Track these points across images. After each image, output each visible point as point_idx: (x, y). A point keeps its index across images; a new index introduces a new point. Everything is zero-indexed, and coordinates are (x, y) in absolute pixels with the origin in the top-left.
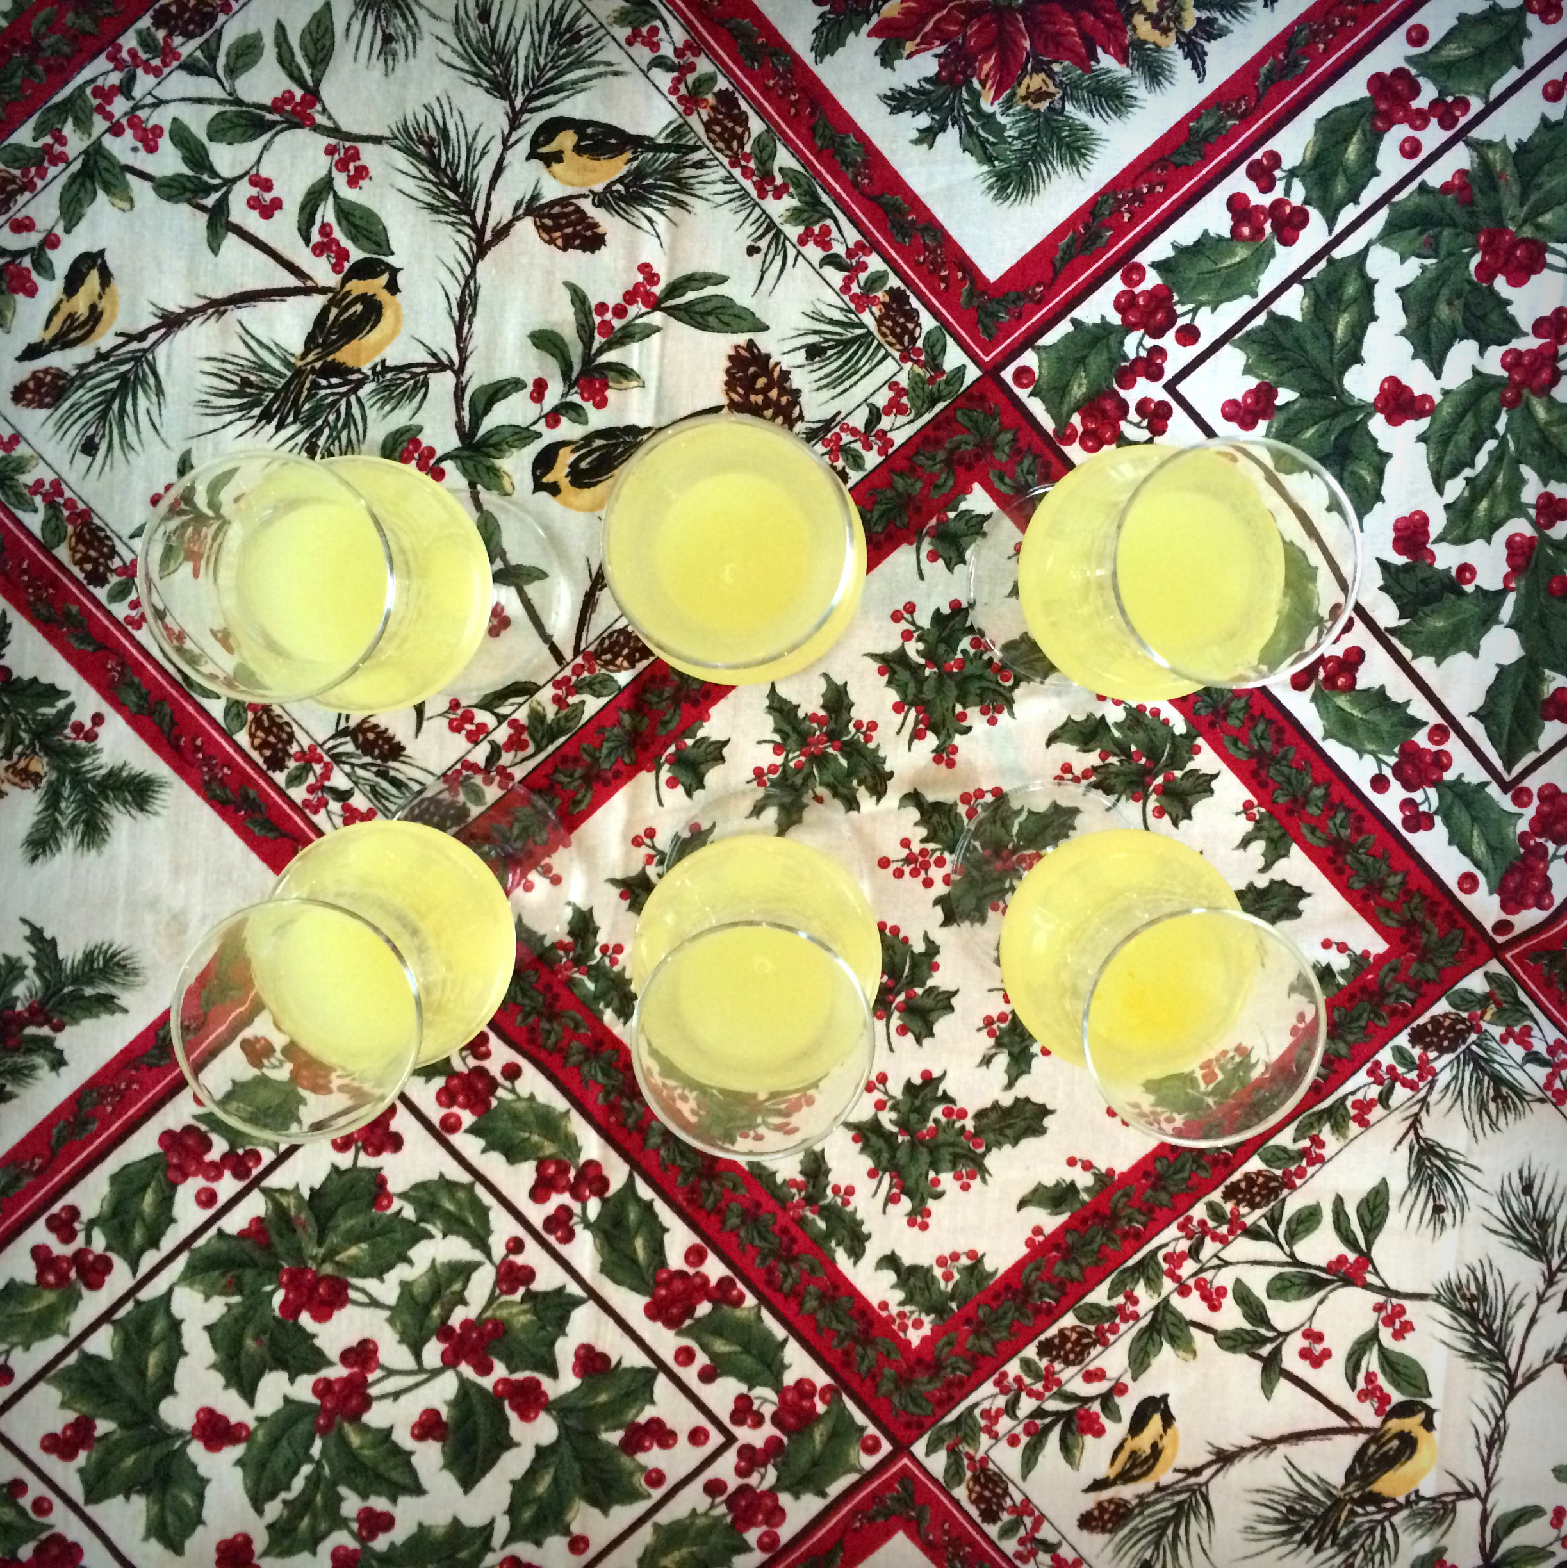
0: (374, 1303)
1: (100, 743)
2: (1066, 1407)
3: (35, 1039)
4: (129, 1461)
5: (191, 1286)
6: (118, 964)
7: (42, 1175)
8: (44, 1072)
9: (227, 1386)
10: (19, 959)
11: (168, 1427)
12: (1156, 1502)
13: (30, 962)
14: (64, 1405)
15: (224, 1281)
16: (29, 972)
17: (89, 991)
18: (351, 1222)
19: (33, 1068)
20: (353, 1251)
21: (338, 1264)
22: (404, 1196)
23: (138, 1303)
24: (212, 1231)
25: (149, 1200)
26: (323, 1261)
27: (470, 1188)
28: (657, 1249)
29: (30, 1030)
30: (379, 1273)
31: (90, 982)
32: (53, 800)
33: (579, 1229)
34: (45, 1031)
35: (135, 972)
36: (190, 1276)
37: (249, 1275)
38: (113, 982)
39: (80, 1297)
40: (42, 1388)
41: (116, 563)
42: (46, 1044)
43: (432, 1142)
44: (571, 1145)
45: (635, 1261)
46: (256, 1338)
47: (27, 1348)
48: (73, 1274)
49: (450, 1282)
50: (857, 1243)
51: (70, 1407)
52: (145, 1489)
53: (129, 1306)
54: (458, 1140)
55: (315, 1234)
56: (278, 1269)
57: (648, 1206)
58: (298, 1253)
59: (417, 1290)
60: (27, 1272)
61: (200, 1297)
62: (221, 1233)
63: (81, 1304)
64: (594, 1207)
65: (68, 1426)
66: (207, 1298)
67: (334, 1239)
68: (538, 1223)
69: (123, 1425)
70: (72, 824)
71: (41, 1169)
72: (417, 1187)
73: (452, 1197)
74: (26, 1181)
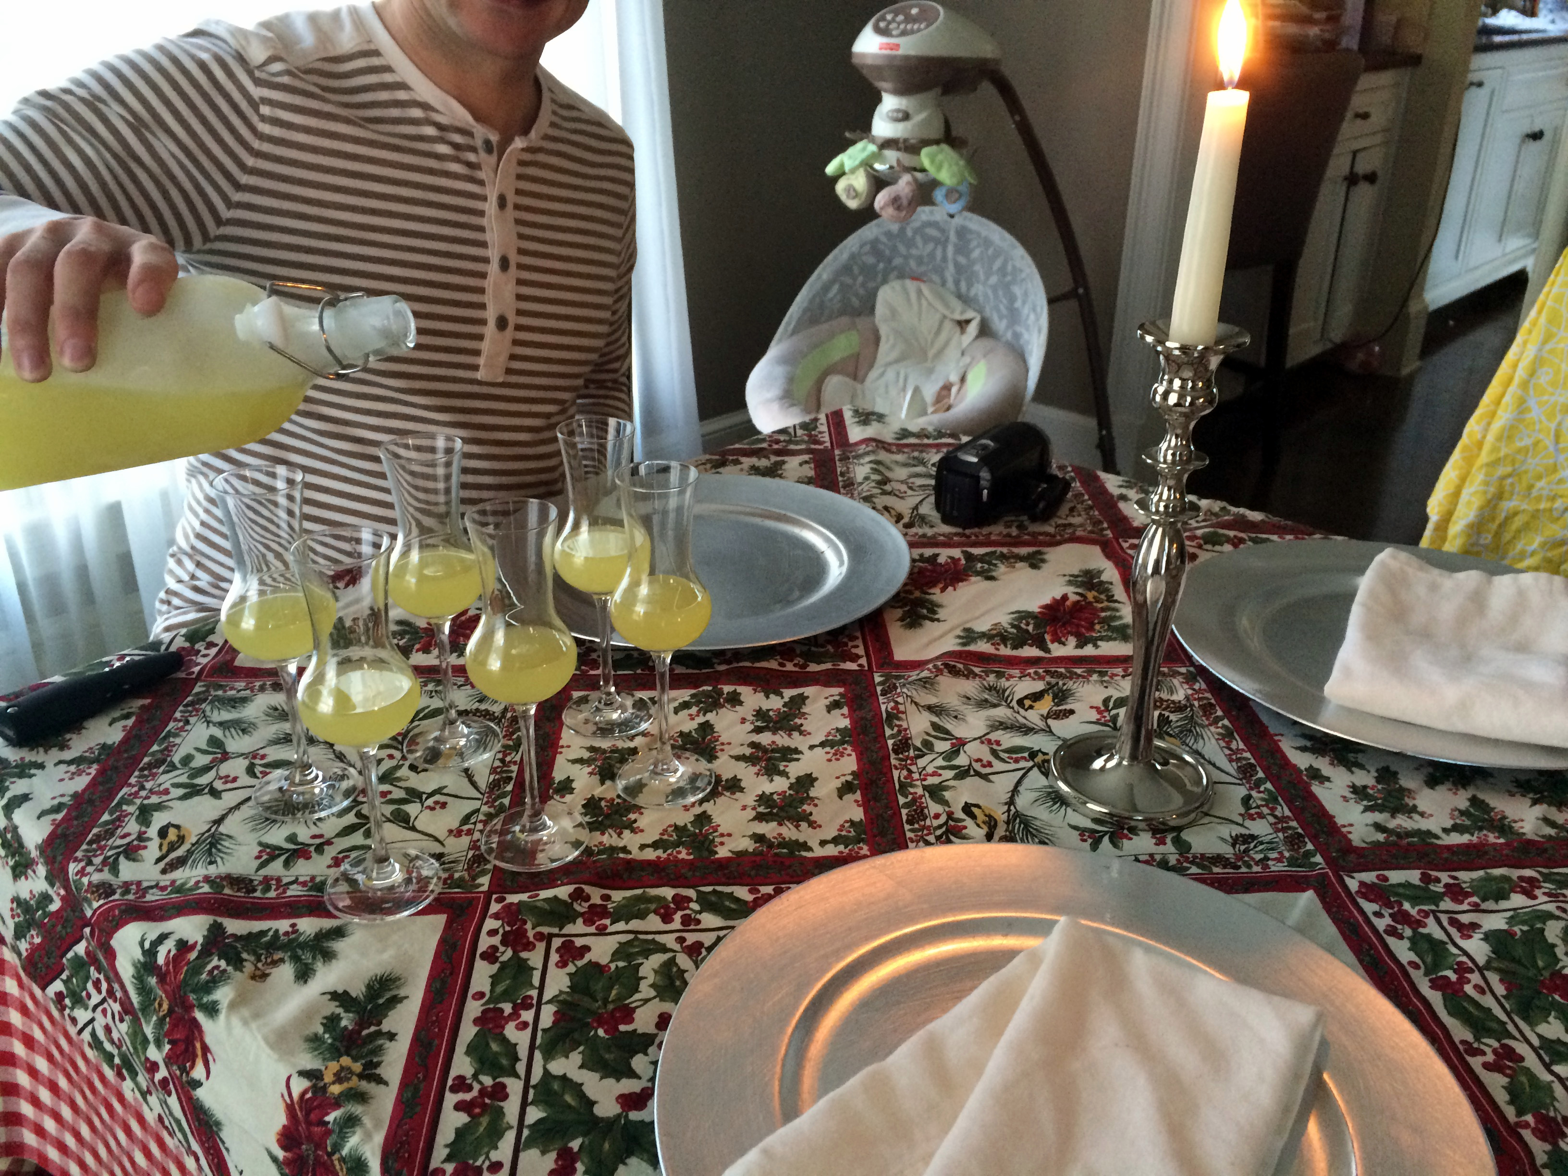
0: (646, 1001)
1: (301, 931)
2: (944, 829)
3: (369, 1035)
4: (607, 1146)
5: (553, 1059)
6: (387, 980)
7: (428, 1078)
8: (388, 1044)
9: (618, 1080)
10: (333, 1014)
11: (608, 1118)
12: (1014, 828)
13: (340, 1010)
14: (543, 1153)
15: (567, 1045)
16: (343, 1015)
17: (381, 1001)
18: (600, 985)
19: (381, 1046)
20: (614, 992)
21: (613, 1001)
22: (612, 961)
23: (534, 1087)
24: (539, 1034)
25: (495, 1047)
26: (605, 1006)
27: (636, 938)
28: (738, 900)
29: (365, 1032)
30: (636, 990)
31: (379, 996)
32: (296, 959)
33: (698, 916)
34: (373, 1029)
35: (398, 979)
36: (548, 1056)
37: (576, 1035)
38: (390, 990)
39: (502, 1108)
40: (523, 1156)
41: (256, 883)
42: (379, 1034)
43: (601, 938)
44: (659, 899)
45: (734, 910)
46: (609, 1052)
47: (496, 1148)
48: (487, 1101)
49: (670, 970)
50: (805, 846)
51: (549, 1151)
52: (630, 1153)
53: (531, 1092)
54: (611, 929)
55: (590, 1000)
56: (588, 1024)
57: (714, 891)
58: (589, 1012)
59: (660, 983)
60: (463, 1118)
61: (563, 1059)
62: (544, 1030)
63: (505, 1110)
64: (695, 906)
65: (556, 1161)
66: (567, 1057)
67: (600, 996)
68: (680, 927)
69: (584, 1135)
70: (314, 958)
71: (425, 1077)
72: (613, 955)
73: (635, 947)
74: (422, 1086)
